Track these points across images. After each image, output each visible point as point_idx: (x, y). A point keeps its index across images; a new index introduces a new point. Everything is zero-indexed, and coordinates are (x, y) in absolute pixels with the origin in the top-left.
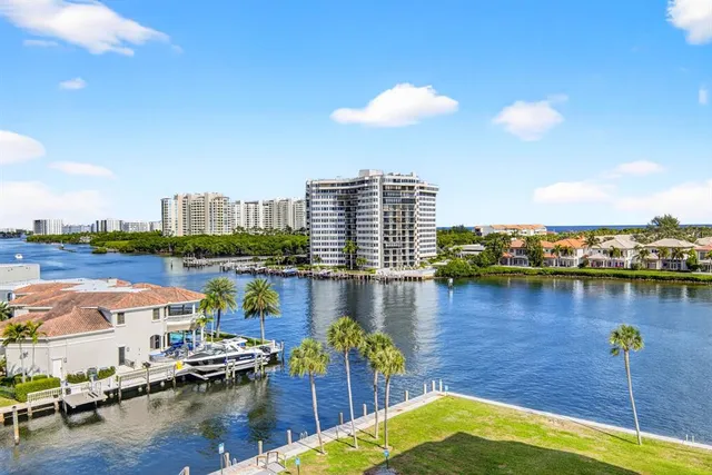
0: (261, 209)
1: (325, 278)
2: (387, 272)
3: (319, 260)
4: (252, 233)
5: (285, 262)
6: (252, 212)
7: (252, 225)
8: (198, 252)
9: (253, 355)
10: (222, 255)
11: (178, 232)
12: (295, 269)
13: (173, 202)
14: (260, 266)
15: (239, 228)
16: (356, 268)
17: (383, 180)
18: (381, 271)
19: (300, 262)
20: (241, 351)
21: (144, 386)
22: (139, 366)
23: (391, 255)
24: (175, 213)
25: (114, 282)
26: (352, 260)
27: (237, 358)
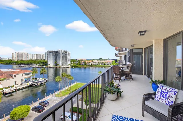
0: (35, 55)
1: (51, 68)
2: (63, 66)
3: (50, 65)
4: (33, 60)
5: (43, 65)
6: (33, 56)
7: (33, 58)
8: (21, 64)
9: (43, 81)
10: (27, 64)
11: (16, 60)
12: (45, 67)
13: (15, 54)
14: (37, 66)
15: (30, 59)
16: (57, 66)
17: (62, 51)
18: (61, 66)
19: (46, 65)
20: (41, 80)
21: (21, 88)
22: (19, 85)
23: (63, 64)
24: (15, 56)
25: (10, 69)
26: (56, 65)
27: (40, 81)
